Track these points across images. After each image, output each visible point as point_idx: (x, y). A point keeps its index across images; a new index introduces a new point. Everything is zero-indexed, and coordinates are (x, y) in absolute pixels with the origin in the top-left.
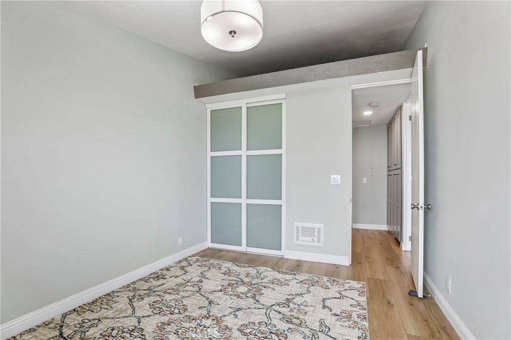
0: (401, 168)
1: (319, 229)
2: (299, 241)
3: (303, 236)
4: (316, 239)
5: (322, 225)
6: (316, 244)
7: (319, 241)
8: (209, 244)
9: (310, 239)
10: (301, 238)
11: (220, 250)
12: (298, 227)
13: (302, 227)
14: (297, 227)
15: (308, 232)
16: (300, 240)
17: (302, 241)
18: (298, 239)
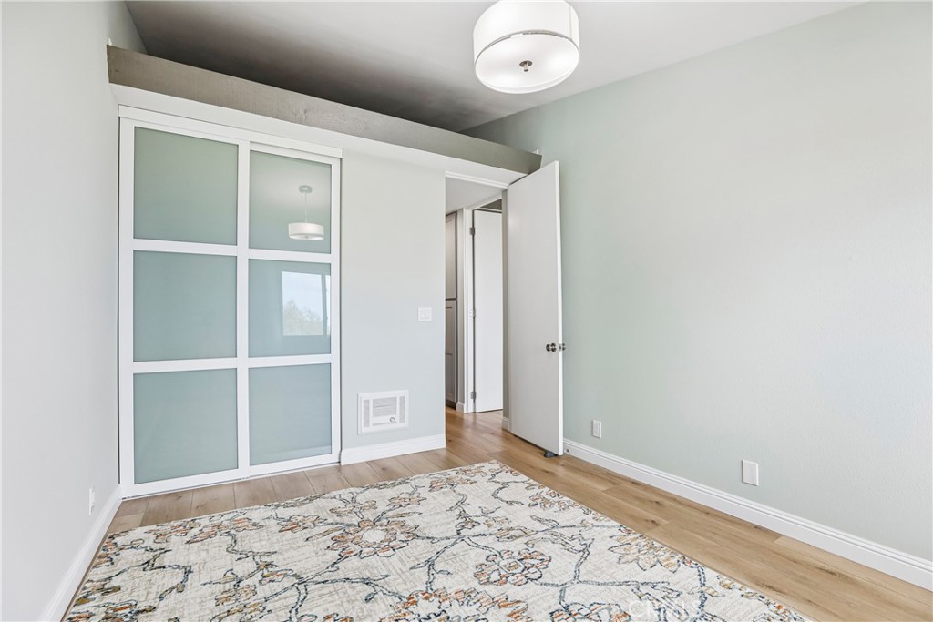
0: (456, 299)
1: (402, 399)
2: (368, 426)
3: (375, 415)
4: (397, 417)
5: (407, 391)
6: (399, 425)
7: (402, 419)
8: (129, 489)
9: (387, 419)
10: (373, 420)
11: (177, 495)
12: (367, 402)
13: (374, 401)
14: (365, 401)
15: (384, 406)
16: (371, 423)
17: (374, 425)
18: (367, 423)
